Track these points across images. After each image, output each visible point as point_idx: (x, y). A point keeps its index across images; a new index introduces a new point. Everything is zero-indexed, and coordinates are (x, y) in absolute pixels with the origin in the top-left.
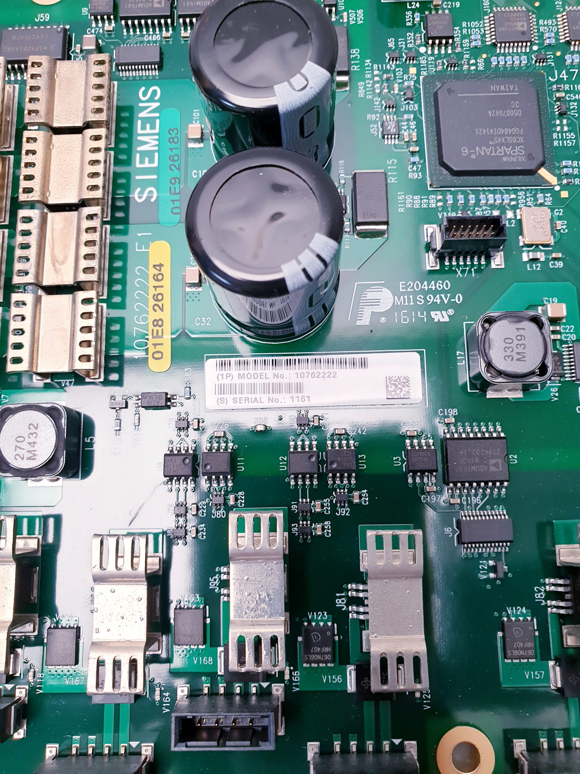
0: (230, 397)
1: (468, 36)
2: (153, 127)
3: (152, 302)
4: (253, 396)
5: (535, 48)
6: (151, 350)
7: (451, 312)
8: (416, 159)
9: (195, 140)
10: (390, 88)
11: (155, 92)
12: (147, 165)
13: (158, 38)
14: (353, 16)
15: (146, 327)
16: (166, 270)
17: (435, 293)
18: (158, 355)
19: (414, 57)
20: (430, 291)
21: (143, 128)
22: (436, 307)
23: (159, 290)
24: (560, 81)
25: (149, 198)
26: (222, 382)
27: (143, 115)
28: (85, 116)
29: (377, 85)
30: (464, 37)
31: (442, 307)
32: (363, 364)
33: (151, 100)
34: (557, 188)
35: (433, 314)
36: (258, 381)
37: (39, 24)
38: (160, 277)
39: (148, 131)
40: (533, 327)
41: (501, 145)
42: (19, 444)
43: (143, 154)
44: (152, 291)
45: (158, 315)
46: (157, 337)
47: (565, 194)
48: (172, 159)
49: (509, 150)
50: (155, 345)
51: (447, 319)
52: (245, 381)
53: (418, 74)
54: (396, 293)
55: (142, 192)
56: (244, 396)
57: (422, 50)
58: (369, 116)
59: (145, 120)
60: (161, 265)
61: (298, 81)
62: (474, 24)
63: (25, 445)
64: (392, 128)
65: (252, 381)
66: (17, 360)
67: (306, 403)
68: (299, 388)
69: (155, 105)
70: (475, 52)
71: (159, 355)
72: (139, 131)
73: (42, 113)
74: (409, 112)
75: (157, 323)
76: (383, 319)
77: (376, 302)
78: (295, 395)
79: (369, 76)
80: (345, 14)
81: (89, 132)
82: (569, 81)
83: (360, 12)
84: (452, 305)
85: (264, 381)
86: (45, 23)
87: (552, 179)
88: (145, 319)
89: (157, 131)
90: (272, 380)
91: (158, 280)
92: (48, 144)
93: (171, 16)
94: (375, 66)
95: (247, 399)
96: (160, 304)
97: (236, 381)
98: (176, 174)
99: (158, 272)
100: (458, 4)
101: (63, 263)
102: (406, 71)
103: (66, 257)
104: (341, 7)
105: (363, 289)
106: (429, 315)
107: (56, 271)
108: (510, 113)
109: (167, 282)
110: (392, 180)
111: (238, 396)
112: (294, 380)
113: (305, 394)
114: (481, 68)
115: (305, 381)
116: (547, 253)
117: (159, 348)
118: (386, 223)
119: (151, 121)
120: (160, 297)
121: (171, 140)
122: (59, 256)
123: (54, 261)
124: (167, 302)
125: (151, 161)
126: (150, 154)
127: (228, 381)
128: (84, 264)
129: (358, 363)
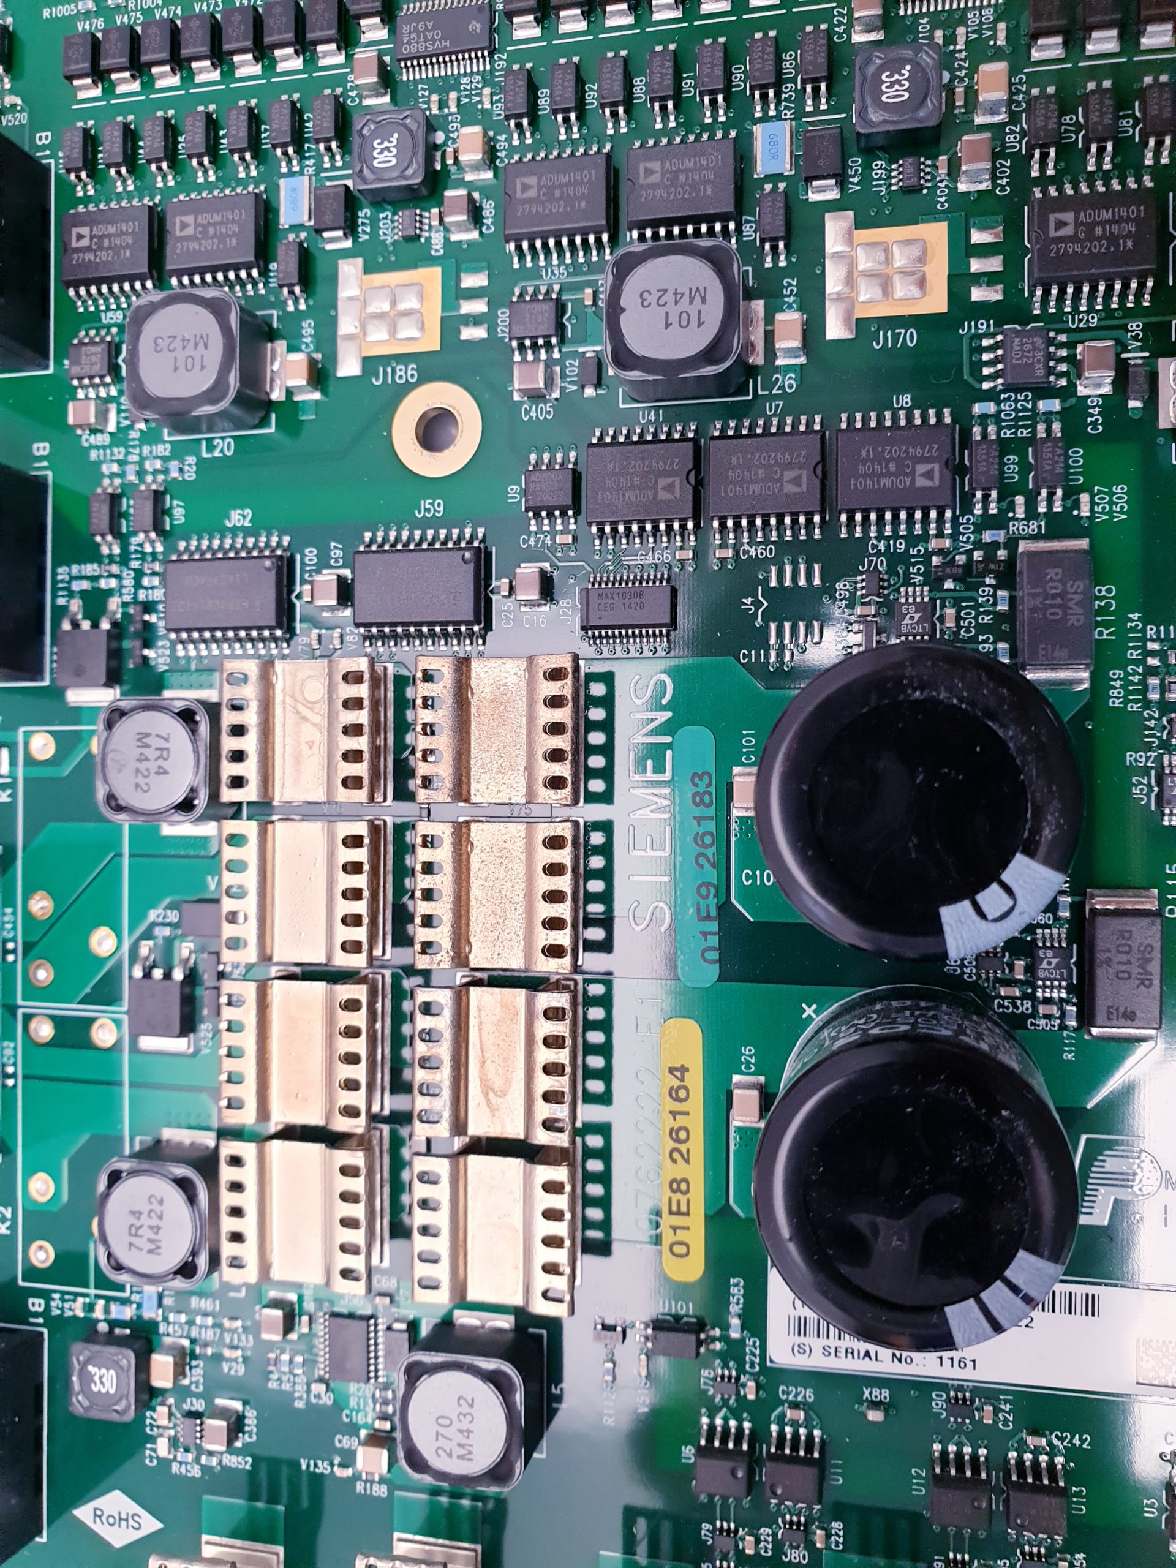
0: (816, 1343)
2: (659, 768)
3: (668, 1144)
6: (667, 1239)
11: (661, 687)
13: (666, 556)
14: (1102, 502)
16: (694, 1081)
18: (678, 1249)
23: (681, 1121)
26: (801, 1312)
27: (638, 738)
29: (1153, 681)
32: (1091, 1307)
33: (655, 705)
37: (424, 526)
38: (682, 1094)
39: (650, 775)
42: (441, 1430)
44: (667, 1122)
45: (679, 1170)
46: (679, 1213)
48: (699, 841)
50: (675, 1229)
56: (844, 1344)
58: (1130, 757)
60: (684, 1069)
63: (451, 1432)
67: (968, 1374)
69: (663, 717)
71: (682, 1250)
72: (633, 776)
73: (450, 782)
75: (679, 1185)
77: (1124, 1180)
79: (1134, 655)
80: (1085, 498)
83: (1121, 490)
86: (434, 523)
89: (668, 775)
91: (678, 1099)
92: (462, 846)
93: (695, 517)
94: (1151, 632)
95: (850, 1352)
96: (683, 1148)
98: (709, 874)
99: (676, 1083)
101: (503, 1094)
103: (508, 1083)
104: (1076, 479)
105: (1096, 1149)
107: (493, 1110)
109: (695, 1105)
111: (833, 1342)
117: (681, 1235)
119: (656, 753)
120: (683, 1135)
121: (698, 799)
122: (497, 1083)
123: (487, 1089)
124: (696, 1145)
128: (543, 1110)
129: (1079, 1304)
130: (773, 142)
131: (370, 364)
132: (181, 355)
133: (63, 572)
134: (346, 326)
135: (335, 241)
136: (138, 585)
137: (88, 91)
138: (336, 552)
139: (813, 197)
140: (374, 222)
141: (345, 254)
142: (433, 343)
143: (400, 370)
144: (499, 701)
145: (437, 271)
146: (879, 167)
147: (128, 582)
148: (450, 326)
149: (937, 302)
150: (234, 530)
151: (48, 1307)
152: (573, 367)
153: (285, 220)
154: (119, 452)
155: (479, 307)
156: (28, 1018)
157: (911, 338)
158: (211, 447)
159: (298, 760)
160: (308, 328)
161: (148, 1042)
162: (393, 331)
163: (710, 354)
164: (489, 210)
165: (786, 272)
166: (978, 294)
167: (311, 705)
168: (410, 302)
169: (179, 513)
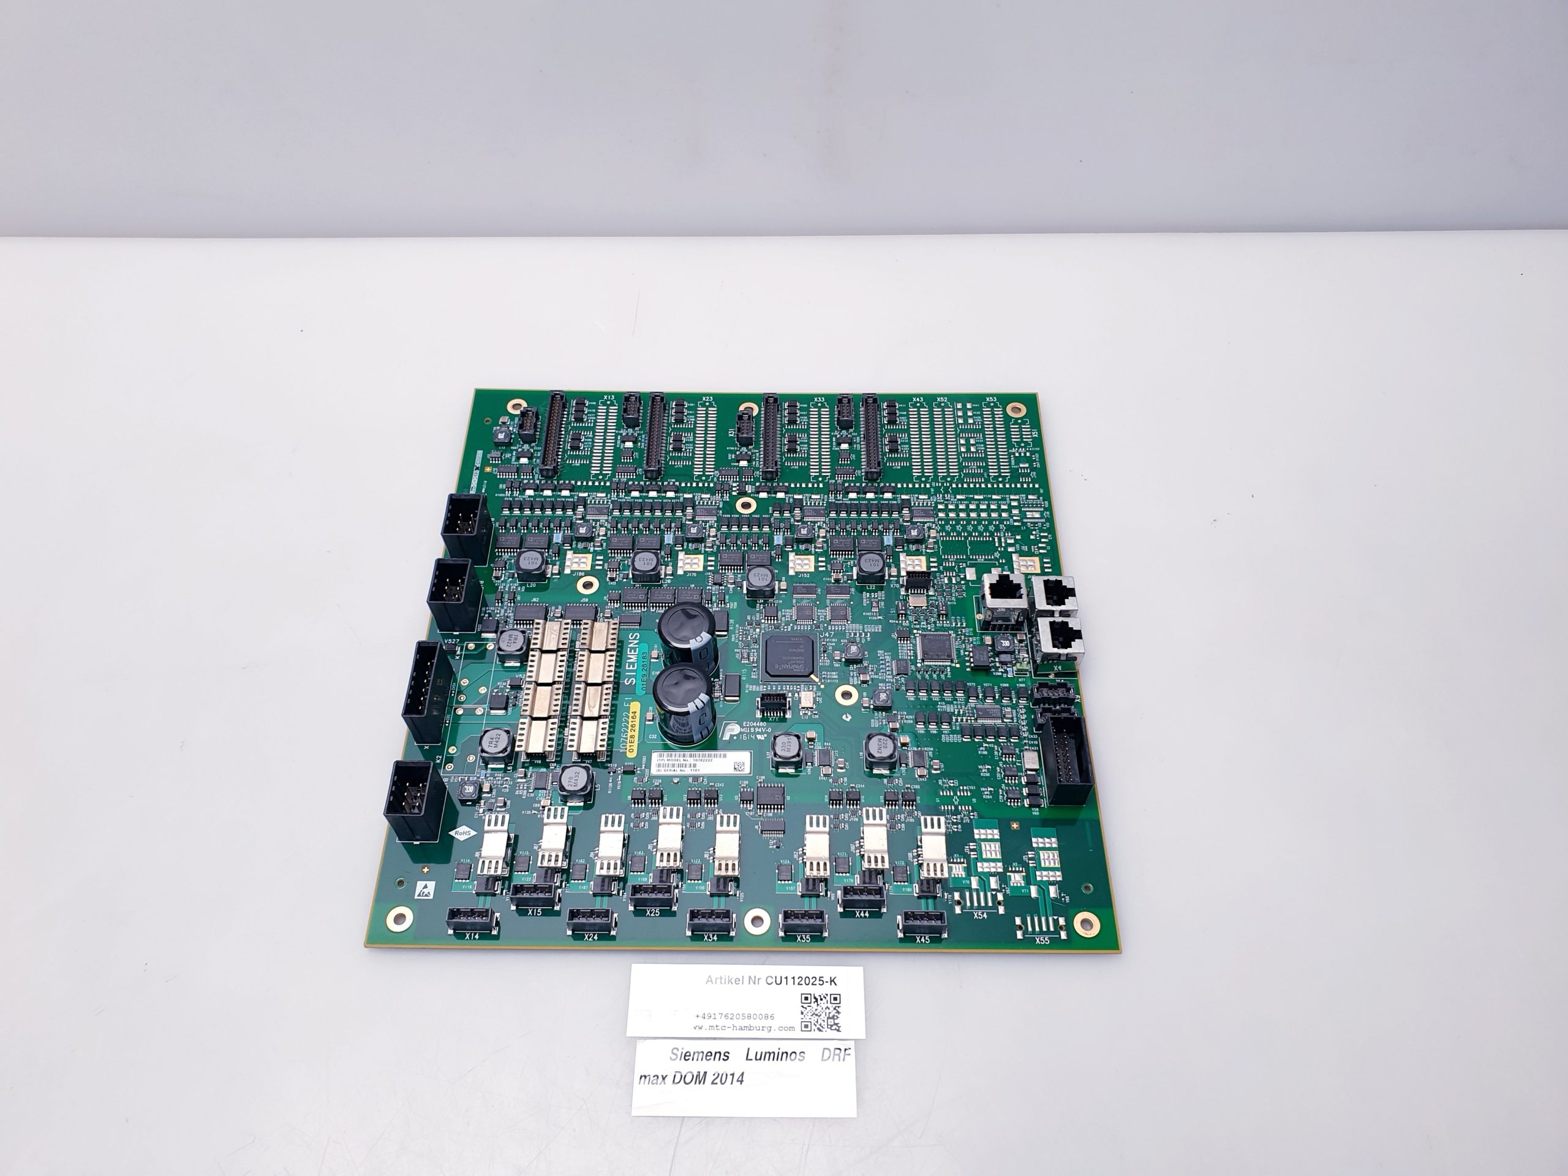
0: (662, 769)
1: (785, 616)
2: (635, 652)
3: (630, 728)
4: (673, 769)
5: (815, 622)
6: (628, 748)
7: (765, 735)
8: (755, 669)
9: (655, 658)
10: (747, 638)
11: (637, 636)
12: (631, 668)
13: (640, 611)
14: (732, 605)
15: (626, 738)
16: (638, 715)
17: (759, 727)
19: (759, 624)
20: (757, 726)
21: (630, 652)
22: (759, 733)
23: (633, 723)
24: (825, 637)
25: (631, 683)
26: (659, 762)
27: (631, 645)
28: (606, 646)
29: (741, 636)
30: (783, 616)
31: (761, 733)
32: (725, 756)
33: (635, 639)
34: (819, 684)
35: (757, 736)
36: (676, 763)
37: (583, 603)
38: (634, 717)
39: (633, 653)
40: (795, 739)
41: (793, 664)
42: (570, 780)
43: (630, 663)
44: (630, 723)
45: (633, 733)
46: (631, 742)
47: (822, 686)
48: (643, 666)
49: (797, 667)
51: (763, 738)
52: (670, 762)
53: (760, 632)
54: (742, 727)
55: (628, 681)
56: (669, 769)
57: (763, 621)
58: (735, 650)
59: (631, 648)
60: (635, 712)
61: (699, 638)
62: (787, 610)
63: (573, 781)
64: (745, 655)
65: (673, 762)
66: (571, 746)
67: (697, 773)
68: (695, 766)
69: (636, 642)
70: (787, 624)
71: (631, 750)
72: (628, 653)
73: (587, 644)
74: (754, 649)
75: (632, 737)
76: (735, 738)
77: (733, 730)
78: (692, 768)
80: (728, 604)
81: (609, 653)
82: (829, 637)
83: (736, 603)
84: (766, 732)
85: (679, 762)
86: (586, 603)
87: (817, 680)
88: (626, 735)
90: (682, 762)
92: (589, 657)
93: (647, 603)
95: (670, 770)
96: (633, 728)
97: (666, 762)
98: (645, 672)
99: (634, 715)
100: (781, 602)
101: (594, 707)
102: (755, 631)
103: (595, 706)
104: (727, 601)
105: (726, 725)
106: (756, 737)
107: (591, 711)
108: (799, 650)
109: (638, 719)
110: (743, 678)
111: (667, 768)
112: (693, 762)
113: (697, 768)
114: (789, 630)
115: (698, 763)
116: (811, 712)
117: (631, 747)
118: (739, 696)
119: (635, 649)
120: (634, 726)
121: (644, 658)
122: (592, 705)
123: (589, 706)
124: (637, 728)
125: (634, 667)
126: (633, 664)
127: (662, 762)
128: (603, 708)
129: (722, 756)
130: (669, 538)
131: (573, 572)
132: (531, 561)
133: (483, 609)
134: (568, 563)
135: (567, 547)
136: (506, 611)
137: (506, 512)
138: (560, 607)
139: (676, 549)
140: (577, 544)
141: (569, 550)
142: (589, 568)
143: (580, 573)
144: (600, 630)
145: (591, 555)
146: (690, 545)
147: (503, 611)
148: (593, 566)
149: (701, 569)
150: (534, 602)
151: (449, 780)
152: (621, 575)
153: (555, 540)
154: (504, 584)
155: (601, 563)
156: (455, 709)
157: (695, 575)
158: (529, 585)
159: (550, 641)
160: (558, 563)
161: (493, 712)
162: (579, 565)
163: (652, 570)
164: (605, 544)
165: (670, 561)
166: (709, 568)
167: (554, 631)
168: (584, 560)
169: (519, 598)
